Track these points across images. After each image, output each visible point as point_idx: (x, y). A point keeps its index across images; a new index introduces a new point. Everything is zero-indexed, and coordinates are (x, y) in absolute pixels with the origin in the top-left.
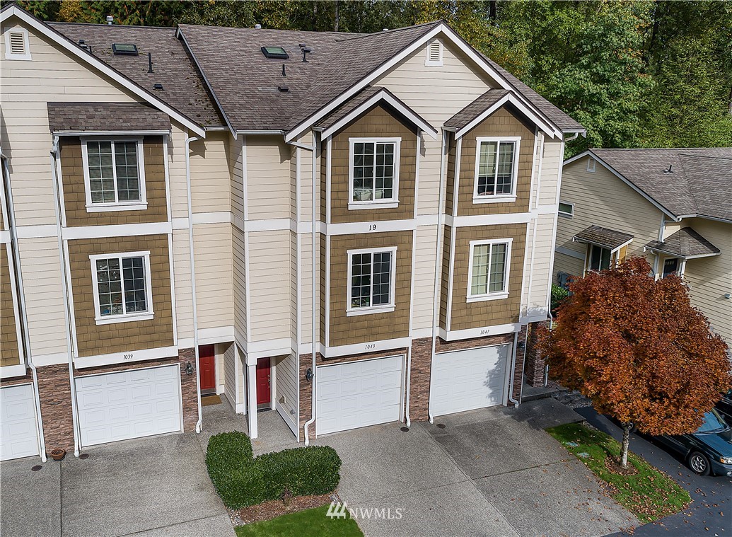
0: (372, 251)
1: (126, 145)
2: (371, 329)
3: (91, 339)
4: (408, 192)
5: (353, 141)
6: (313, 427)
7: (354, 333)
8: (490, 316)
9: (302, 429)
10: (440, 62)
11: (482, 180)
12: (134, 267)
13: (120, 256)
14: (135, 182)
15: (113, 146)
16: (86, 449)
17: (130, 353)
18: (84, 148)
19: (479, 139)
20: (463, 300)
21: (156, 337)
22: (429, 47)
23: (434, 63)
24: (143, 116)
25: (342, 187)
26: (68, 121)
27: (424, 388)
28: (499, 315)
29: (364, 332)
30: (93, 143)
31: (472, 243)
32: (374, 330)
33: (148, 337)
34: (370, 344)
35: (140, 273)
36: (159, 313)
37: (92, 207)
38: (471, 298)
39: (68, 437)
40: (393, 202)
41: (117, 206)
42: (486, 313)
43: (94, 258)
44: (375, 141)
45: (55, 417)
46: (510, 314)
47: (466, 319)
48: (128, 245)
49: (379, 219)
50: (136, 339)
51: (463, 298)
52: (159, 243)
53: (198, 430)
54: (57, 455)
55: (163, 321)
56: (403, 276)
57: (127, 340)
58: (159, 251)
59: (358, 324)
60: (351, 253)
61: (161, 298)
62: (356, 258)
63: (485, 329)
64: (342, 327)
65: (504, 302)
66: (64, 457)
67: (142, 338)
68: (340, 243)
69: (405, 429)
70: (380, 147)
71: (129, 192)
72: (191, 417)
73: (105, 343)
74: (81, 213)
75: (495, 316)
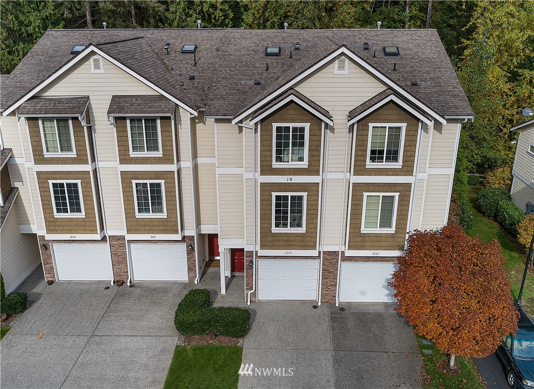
0: (289, 194)
1: (151, 121)
2: (289, 242)
3: (134, 226)
4: (315, 158)
5: (275, 125)
6: (254, 294)
7: (277, 243)
8: (380, 244)
9: (247, 295)
10: (346, 71)
11: (373, 152)
12: (156, 188)
13: (148, 182)
14: (156, 141)
15: (143, 121)
16: (136, 282)
17: (154, 235)
18: (128, 122)
19: (371, 125)
20: (358, 231)
21: (168, 228)
22: (337, 62)
23: (341, 72)
24: (160, 104)
25: (268, 153)
26: (119, 107)
27: (333, 283)
28: (388, 244)
29: (284, 243)
30: (132, 120)
31: (366, 194)
32: (291, 243)
33: (164, 228)
34: (289, 251)
35: (159, 192)
36: (170, 215)
37: (133, 154)
38: (364, 230)
39: (126, 274)
40: (305, 164)
41: (146, 154)
42: (376, 241)
43: (134, 182)
44: (291, 125)
45: (119, 263)
46: (396, 244)
47: (361, 244)
48: (153, 176)
49: (294, 174)
50: (157, 228)
51: (358, 230)
52: (169, 176)
53: (196, 282)
54: (119, 283)
55: (172, 220)
56: (312, 212)
57: (153, 228)
58: (169, 180)
59: (280, 238)
60: (274, 194)
61: (171, 207)
62: (278, 198)
63: (376, 252)
64: (269, 239)
65: (392, 236)
66: (122, 284)
67: (161, 228)
68: (267, 188)
69: (315, 307)
70: (295, 129)
71: (153, 147)
72: (192, 275)
73: (141, 228)
74: (126, 157)
75: (384, 244)
